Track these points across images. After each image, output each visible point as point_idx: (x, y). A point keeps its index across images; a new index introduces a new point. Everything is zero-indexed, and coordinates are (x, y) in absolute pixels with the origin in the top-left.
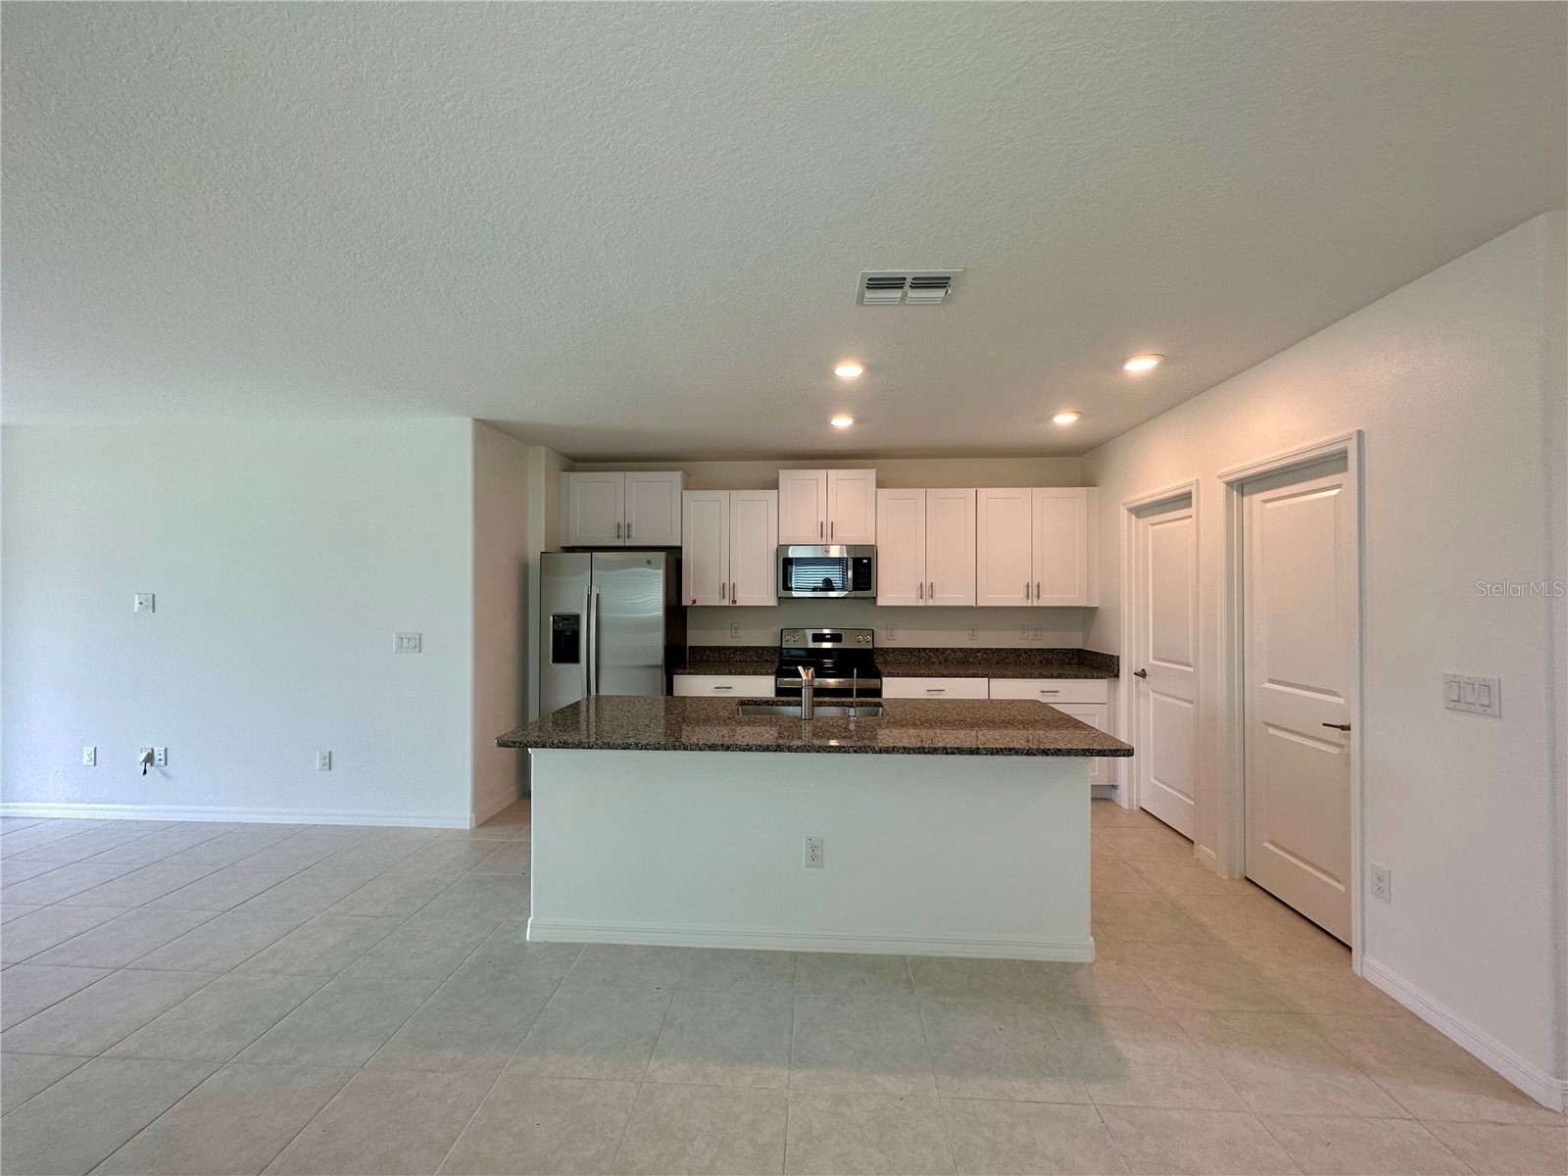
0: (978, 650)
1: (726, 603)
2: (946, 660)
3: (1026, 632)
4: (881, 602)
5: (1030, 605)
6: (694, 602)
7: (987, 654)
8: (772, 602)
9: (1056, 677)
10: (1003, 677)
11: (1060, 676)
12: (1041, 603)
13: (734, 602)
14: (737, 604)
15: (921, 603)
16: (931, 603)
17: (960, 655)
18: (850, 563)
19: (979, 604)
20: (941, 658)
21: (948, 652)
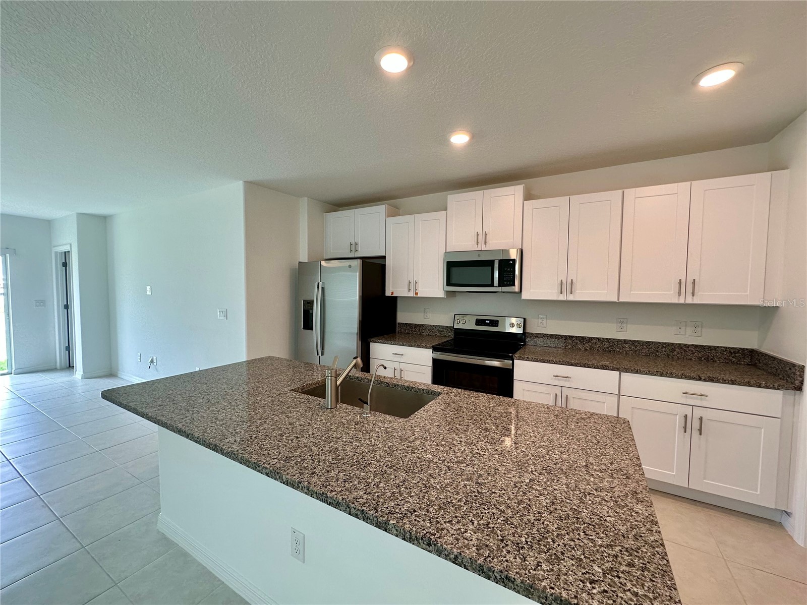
0: (625, 342)
1: (412, 294)
2: (591, 348)
3: (683, 328)
4: (525, 296)
5: (682, 301)
6: (392, 293)
7: (636, 346)
8: (441, 294)
9: (705, 380)
10: (637, 372)
11: (711, 380)
12: (697, 300)
13: (417, 294)
14: (418, 296)
15: (562, 298)
16: (571, 298)
17: (607, 345)
18: (496, 265)
19: (621, 300)
20: (587, 346)
21: (594, 341)
